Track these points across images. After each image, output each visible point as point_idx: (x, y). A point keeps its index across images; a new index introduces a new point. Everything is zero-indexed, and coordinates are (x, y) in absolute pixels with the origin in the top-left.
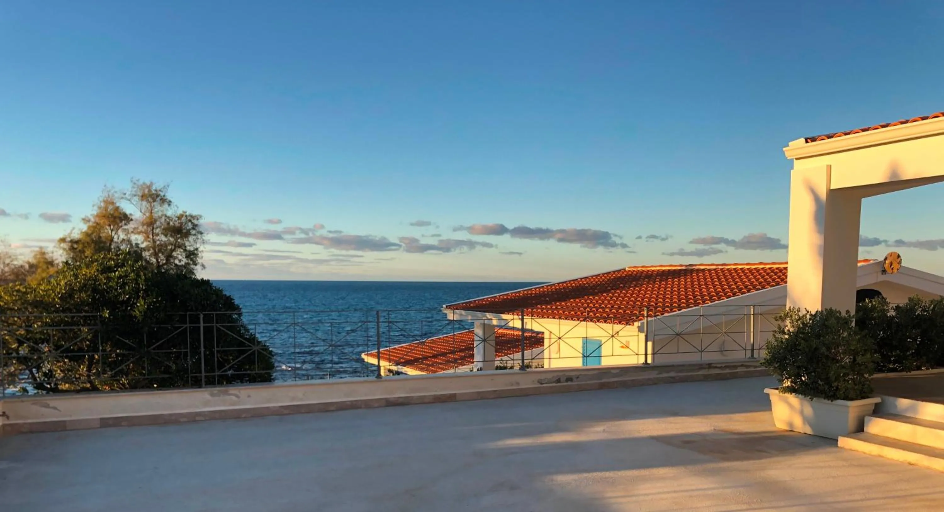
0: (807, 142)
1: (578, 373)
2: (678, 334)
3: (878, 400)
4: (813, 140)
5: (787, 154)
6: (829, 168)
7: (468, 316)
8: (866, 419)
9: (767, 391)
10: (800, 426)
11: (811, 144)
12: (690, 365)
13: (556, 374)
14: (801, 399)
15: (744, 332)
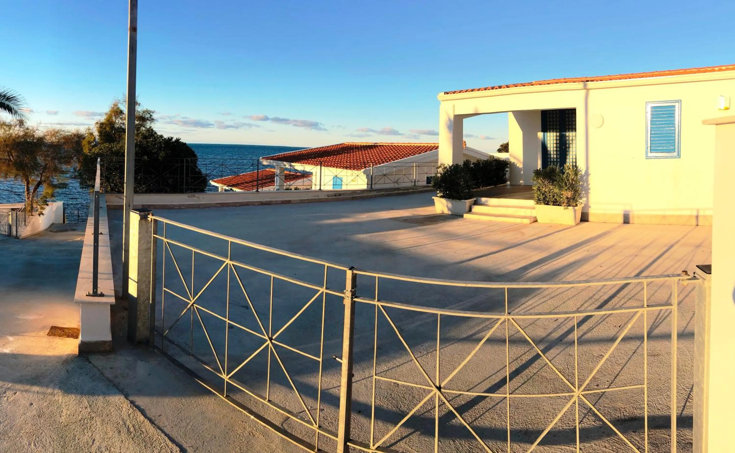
0: (445, 94)
1: (343, 192)
2: (384, 175)
3: (475, 199)
4: (448, 93)
5: (439, 98)
6: (454, 106)
7: (274, 163)
8: (472, 206)
9: (433, 198)
10: (446, 211)
11: (446, 95)
12: (390, 189)
13: (335, 192)
14: (447, 200)
15: (411, 174)
